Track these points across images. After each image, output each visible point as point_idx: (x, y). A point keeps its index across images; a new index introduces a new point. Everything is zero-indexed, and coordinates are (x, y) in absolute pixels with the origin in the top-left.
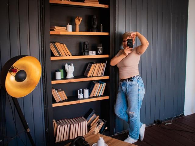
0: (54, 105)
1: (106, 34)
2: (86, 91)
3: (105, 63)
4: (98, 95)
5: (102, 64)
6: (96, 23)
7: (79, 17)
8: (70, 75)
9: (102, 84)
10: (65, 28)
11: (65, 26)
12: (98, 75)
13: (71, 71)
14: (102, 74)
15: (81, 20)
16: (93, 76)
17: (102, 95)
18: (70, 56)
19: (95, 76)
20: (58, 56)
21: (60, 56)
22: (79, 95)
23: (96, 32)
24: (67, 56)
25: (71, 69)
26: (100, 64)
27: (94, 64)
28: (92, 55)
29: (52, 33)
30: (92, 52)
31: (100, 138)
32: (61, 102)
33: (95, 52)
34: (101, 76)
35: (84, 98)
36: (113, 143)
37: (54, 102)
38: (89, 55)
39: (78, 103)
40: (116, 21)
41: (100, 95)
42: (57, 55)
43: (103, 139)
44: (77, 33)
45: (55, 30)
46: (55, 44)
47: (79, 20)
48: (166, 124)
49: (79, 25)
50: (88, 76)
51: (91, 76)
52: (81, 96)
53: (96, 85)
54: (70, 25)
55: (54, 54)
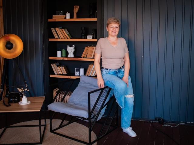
2: (82, 70)
4: (91, 75)
10: (65, 16)
12: (90, 57)
16: (87, 57)
17: (95, 76)
18: (68, 38)
21: (59, 38)
24: (65, 38)
26: (92, 47)
29: (50, 20)
30: (89, 36)
33: (92, 36)
41: (93, 76)
42: (57, 38)
44: (75, 19)
45: (53, 18)
46: (56, 29)
50: (82, 56)
51: (85, 57)
52: (77, 73)
54: (68, 13)
55: (55, 37)
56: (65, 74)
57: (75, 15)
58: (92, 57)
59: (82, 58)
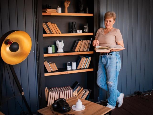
0: (46, 75)
1: (91, 15)
2: (74, 64)
3: (90, 40)
4: (84, 68)
5: (87, 41)
6: (83, 6)
7: (67, 1)
8: (61, 50)
9: (87, 58)
10: (56, 10)
11: (56, 8)
12: (84, 51)
13: (61, 46)
14: (87, 49)
15: (69, 3)
16: (80, 51)
17: (88, 67)
18: (59, 33)
19: (82, 51)
20: (50, 34)
21: (51, 33)
22: (68, 67)
23: (83, 13)
24: (57, 33)
25: (61, 45)
26: (86, 41)
27: (80, 40)
28: (79, 33)
29: (44, 14)
30: (79, 30)
31: (79, 100)
32: (52, 72)
33: (82, 31)
34: (87, 51)
35: (72, 70)
36: (90, 105)
37: (46, 71)
38: (77, 33)
39: (66, 73)
40: (99, 4)
41: (86, 68)
43: (81, 101)
44: (66, 14)
45: (46, 11)
46: (47, 23)
47: (68, 4)
48: (145, 95)
49: (68, 8)
50: (76, 50)
51: (78, 51)
52: (69, 68)
53: (82, 59)
54: (60, 7)
55: (46, 32)
56: (56, 70)
57: (66, 10)
58: (86, 50)
59: (75, 52)
